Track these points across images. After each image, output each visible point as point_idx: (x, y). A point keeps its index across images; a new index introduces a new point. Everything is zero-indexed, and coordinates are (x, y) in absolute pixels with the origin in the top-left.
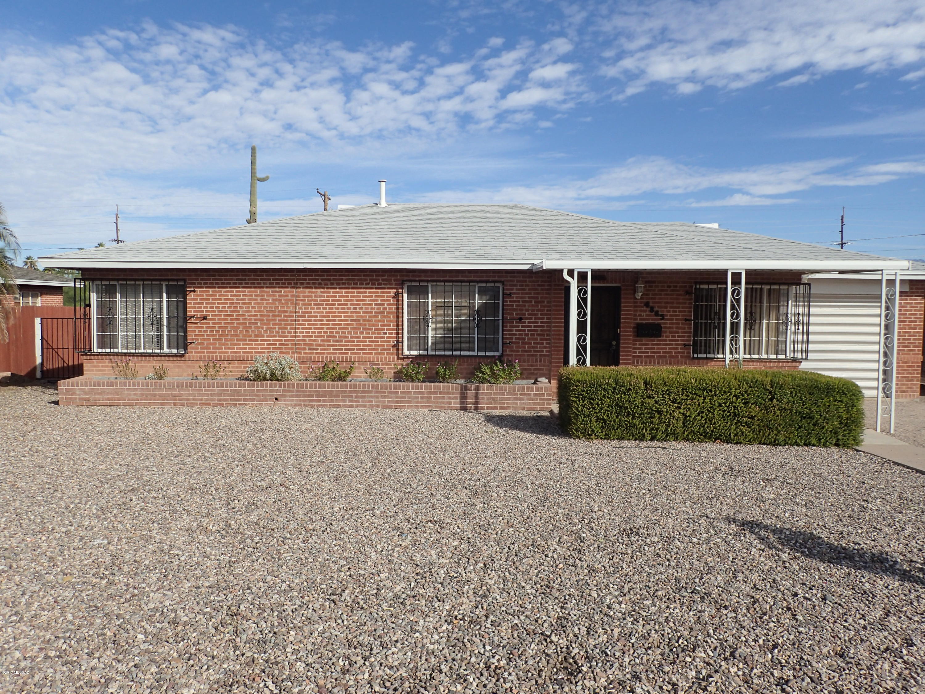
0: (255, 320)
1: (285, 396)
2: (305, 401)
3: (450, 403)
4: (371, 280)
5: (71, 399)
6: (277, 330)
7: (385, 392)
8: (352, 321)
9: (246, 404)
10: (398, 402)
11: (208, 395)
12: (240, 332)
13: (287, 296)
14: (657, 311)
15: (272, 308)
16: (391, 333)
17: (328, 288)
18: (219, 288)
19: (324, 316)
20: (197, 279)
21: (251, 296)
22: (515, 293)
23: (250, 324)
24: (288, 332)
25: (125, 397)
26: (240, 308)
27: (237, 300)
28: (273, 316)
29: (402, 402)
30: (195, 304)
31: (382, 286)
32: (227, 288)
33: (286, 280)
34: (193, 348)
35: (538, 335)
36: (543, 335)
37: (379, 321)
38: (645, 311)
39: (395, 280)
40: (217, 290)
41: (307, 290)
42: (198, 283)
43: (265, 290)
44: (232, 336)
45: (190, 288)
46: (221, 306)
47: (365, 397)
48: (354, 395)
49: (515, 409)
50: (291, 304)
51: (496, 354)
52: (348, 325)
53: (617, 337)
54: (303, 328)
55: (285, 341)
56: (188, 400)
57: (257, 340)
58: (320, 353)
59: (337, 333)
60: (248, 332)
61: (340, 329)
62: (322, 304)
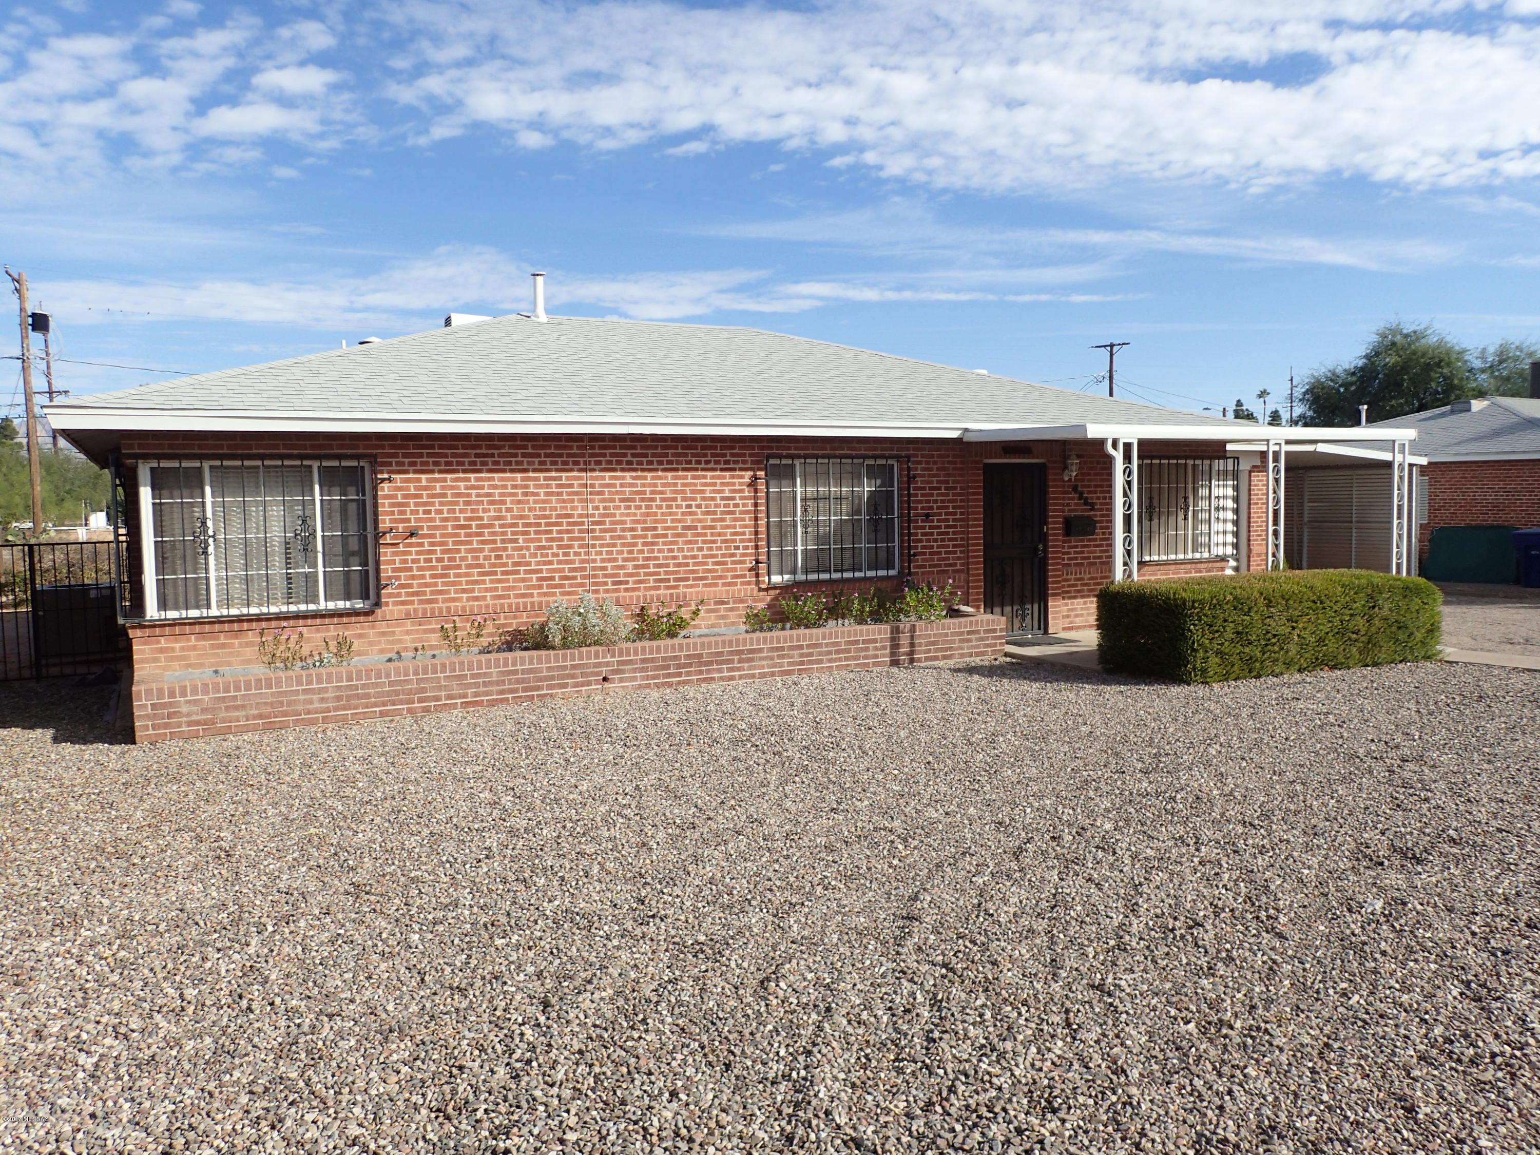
0: (513, 533)
1: (623, 672)
2: (656, 677)
3: (876, 657)
4: (713, 455)
5: (166, 726)
6: (555, 550)
7: (783, 648)
8: (684, 528)
9: (551, 695)
10: (802, 663)
11: (477, 685)
12: (486, 558)
13: (571, 486)
14: (1086, 498)
15: (544, 509)
16: (746, 548)
17: (643, 470)
18: (440, 472)
19: (638, 522)
20: (395, 455)
21: (505, 487)
22: (920, 475)
23: (503, 541)
24: (576, 554)
25: (300, 708)
26: (485, 511)
27: (478, 495)
28: (547, 524)
29: (810, 662)
30: (392, 505)
31: (732, 466)
32: (456, 471)
33: (569, 455)
34: (390, 595)
35: (950, 540)
36: (956, 539)
37: (727, 527)
38: (1073, 499)
39: (751, 455)
40: (437, 476)
41: (608, 474)
42: (398, 464)
43: (531, 474)
44: (469, 566)
45: (382, 472)
46: (445, 508)
47: (752, 660)
48: (736, 658)
49: (962, 656)
50: (580, 501)
51: (892, 572)
52: (679, 535)
53: (1044, 538)
54: (602, 546)
55: (571, 570)
56: (437, 699)
57: (518, 572)
58: (634, 589)
59: (660, 551)
60: (499, 557)
61: (665, 544)
62: (634, 500)
